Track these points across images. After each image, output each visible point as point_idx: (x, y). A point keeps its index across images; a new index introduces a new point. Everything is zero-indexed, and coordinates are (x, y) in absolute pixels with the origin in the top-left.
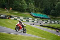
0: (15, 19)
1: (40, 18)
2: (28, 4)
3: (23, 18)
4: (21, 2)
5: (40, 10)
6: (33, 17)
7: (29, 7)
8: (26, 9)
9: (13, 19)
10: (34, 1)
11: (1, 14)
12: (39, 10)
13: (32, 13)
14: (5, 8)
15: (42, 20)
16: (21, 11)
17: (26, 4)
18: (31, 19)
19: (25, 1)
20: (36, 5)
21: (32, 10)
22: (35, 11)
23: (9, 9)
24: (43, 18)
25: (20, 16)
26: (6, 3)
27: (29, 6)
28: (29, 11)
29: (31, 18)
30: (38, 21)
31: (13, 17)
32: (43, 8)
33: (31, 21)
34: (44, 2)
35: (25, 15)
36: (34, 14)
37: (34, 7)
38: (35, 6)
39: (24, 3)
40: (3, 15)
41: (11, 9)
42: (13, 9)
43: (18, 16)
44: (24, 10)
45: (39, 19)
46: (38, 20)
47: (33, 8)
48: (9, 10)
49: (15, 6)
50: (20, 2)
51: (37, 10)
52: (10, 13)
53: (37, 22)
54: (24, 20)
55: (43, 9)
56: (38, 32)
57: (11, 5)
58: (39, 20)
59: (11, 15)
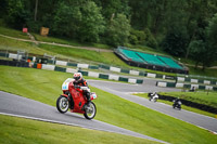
0: (57, 69)
1: (150, 67)
2: (107, 16)
3: (86, 66)
4: (81, 9)
5: (152, 38)
6: (123, 63)
7: (112, 29)
8: (100, 35)
9: (53, 67)
10: (128, 8)
11: (9, 48)
12: (146, 39)
13: (121, 50)
14: (25, 30)
15: (157, 77)
16: (83, 39)
17: (100, 17)
18: (118, 70)
19: (98, 5)
20: (137, 22)
21: (123, 37)
22: (132, 42)
23: (39, 32)
24: (160, 68)
25: (78, 57)
26: (28, 12)
27: (110, 23)
28: (110, 41)
29: (118, 66)
30: (141, 78)
31: (51, 62)
32: (161, 31)
33: (117, 77)
34: (165, 10)
35: (94, 54)
36: (127, 53)
37: (128, 29)
38: (132, 24)
39: (93, 14)
40: (16, 53)
41: (45, 31)
42: (52, 34)
43: (70, 58)
44: (93, 36)
45: (144, 70)
46: (141, 74)
47: (123, 30)
48: (38, 36)
49: (62, 23)
50: (78, 8)
51: (139, 39)
52: (40, 46)
53: (139, 82)
54: (91, 73)
55: (161, 37)
56: (142, 117)
57: (44, 18)
58: (146, 75)
59: (46, 54)
